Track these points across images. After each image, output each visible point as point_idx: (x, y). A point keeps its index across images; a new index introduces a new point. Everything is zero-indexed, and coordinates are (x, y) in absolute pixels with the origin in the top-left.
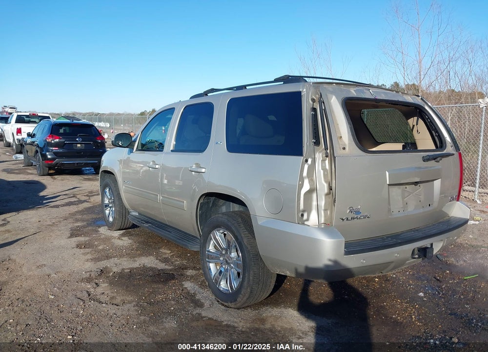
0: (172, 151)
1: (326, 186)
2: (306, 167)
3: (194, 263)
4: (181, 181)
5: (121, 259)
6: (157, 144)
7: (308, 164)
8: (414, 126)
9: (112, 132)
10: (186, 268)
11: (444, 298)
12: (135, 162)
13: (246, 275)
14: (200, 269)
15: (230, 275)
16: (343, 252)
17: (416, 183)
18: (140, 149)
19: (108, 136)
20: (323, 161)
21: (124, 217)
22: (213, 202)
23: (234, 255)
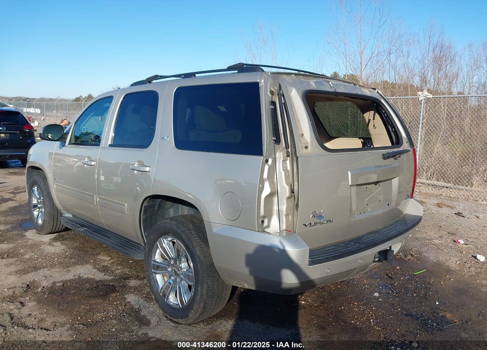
0: (110, 146)
1: (287, 188)
2: (267, 168)
3: (137, 272)
4: (119, 177)
5: (52, 270)
6: (92, 137)
7: (268, 165)
8: (369, 120)
9: (43, 119)
10: (127, 278)
11: (398, 297)
12: (69, 156)
13: (199, 289)
14: (144, 278)
15: (179, 287)
16: (307, 262)
17: (376, 183)
18: (74, 142)
19: (39, 124)
20: (284, 161)
21: (56, 219)
22: (159, 204)
23: (184, 265)
